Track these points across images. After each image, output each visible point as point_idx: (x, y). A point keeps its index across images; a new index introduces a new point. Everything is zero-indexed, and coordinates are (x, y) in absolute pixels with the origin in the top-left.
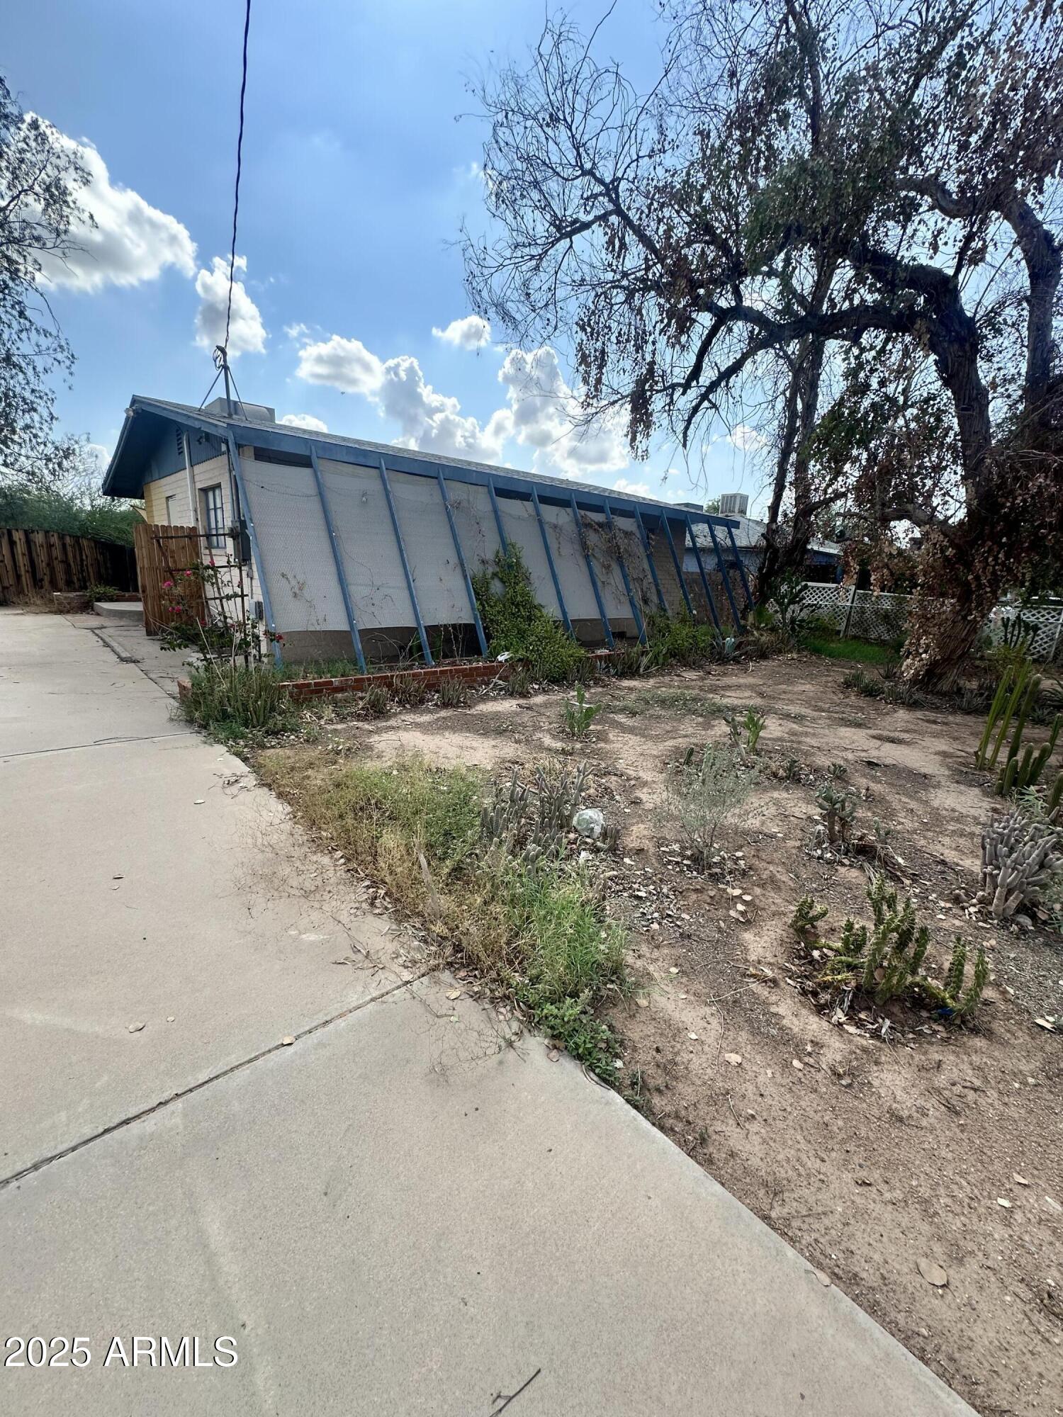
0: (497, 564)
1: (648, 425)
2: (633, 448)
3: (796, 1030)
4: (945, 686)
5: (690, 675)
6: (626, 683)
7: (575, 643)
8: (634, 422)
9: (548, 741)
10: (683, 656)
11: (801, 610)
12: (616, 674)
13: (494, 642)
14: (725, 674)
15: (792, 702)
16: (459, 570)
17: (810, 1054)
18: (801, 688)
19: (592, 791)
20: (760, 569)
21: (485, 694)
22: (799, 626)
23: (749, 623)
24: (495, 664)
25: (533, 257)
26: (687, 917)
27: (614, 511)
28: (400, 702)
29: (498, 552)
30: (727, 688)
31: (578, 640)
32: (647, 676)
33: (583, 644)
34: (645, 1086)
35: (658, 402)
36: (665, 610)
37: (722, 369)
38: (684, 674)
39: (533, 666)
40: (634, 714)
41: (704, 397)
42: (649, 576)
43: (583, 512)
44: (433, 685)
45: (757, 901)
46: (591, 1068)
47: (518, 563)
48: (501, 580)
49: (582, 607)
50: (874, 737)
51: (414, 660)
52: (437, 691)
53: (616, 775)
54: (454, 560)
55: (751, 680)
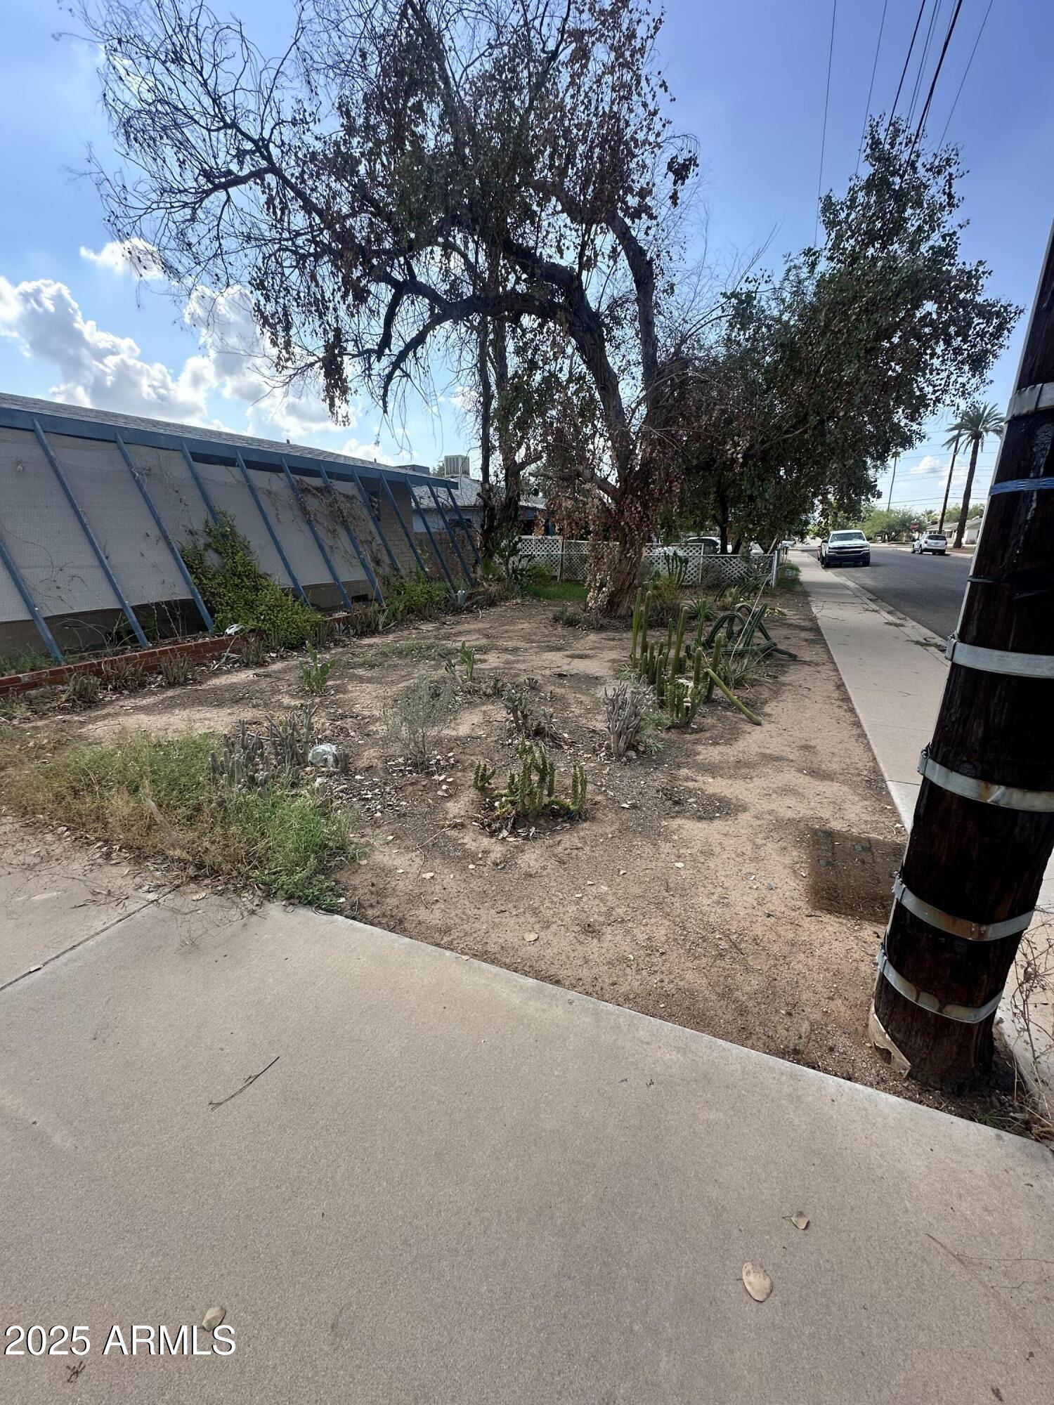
0: (209, 534)
1: (344, 391)
2: (333, 413)
3: (473, 848)
4: (622, 611)
5: (427, 627)
6: (367, 641)
7: (309, 608)
8: (329, 389)
9: (286, 701)
10: (420, 611)
11: (520, 561)
12: (356, 634)
13: (219, 616)
14: (458, 623)
15: (511, 638)
16: (162, 544)
17: (481, 859)
18: (520, 626)
19: (328, 732)
20: (482, 526)
21: (217, 669)
22: (522, 575)
23: (478, 575)
24: (224, 638)
25: (185, 205)
26: (404, 803)
27: (331, 475)
28: (115, 689)
29: (207, 522)
30: (460, 633)
31: (313, 605)
32: (386, 632)
33: (319, 609)
34: (361, 906)
35: (351, 368)
36: (398, 570)
37: (408, 340)
38: (422, 627)
39: (267, 635)
40: (372, 666)
41: (396, 365)
42: (378, 538)
43: (297, 477)
44: (154, 667)
45: (458, 781)
46: (319, 907)
47: (233, 533)
48: (216, 551)
49: (312, 573)
50: (568, 656)
51: (125, 643)
52: (160, 673)
53: (352, 717)
54: (154, 532)
55: (481, 625)
